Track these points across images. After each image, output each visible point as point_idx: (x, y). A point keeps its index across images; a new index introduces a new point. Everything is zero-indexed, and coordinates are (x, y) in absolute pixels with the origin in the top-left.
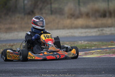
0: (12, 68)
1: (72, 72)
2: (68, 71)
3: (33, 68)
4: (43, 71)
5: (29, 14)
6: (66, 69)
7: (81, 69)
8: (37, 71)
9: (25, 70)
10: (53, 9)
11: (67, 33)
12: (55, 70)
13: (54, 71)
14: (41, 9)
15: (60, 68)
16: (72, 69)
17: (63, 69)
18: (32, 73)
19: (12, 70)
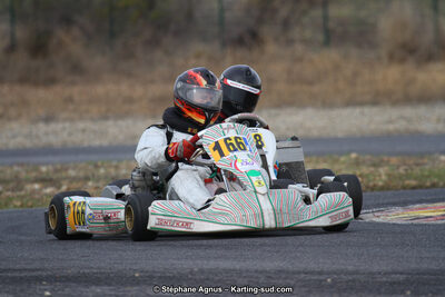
4: (308, 277)
5: (240, 42)
6: (401, 273)
8: (286, 278)
9: (240, 273)
10: (331, 25)
13: (354, 281)
14: (286, 24)
15: (376, 268)
16: (424, 274)
17: (390, 273)
19: (191, 272)
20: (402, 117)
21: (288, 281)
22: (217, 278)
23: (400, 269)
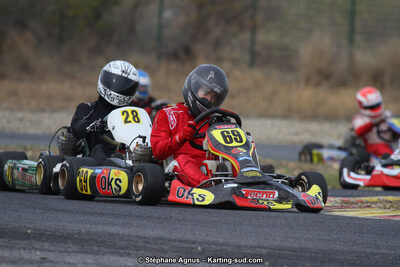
0: (81, 226)
1: (282, 258)
2: (269, 254)
3: (150, 233)
4: (182, 245)
5: (174, 56)
6: (265, 248)
7: (317, 253)
8: (162, 244)
9: (121, 237)
10: (258, 48)
11: (297, 134)
12: (225, 247)
13: (221, 251)
14: (217, 44)
15: (243, 243)
16: (285, 250)
17: (255, 247)
18: (146, 251)
19: (79, 233)
20: (307, 131)
21: (163, 246)
22: (99, 240)
23: (265, 245)
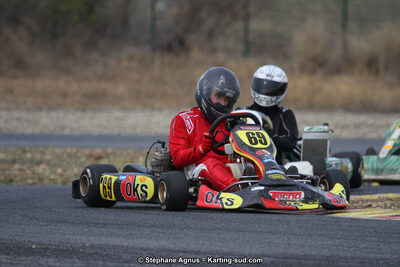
0: (85, 238)
5: (168, 48)
6: (269, 257)
9: (126, 249)
10: (251, 37)
14: (211, 34)
16: (288, 258)
19: (84, 247)
22: (105, 253)
